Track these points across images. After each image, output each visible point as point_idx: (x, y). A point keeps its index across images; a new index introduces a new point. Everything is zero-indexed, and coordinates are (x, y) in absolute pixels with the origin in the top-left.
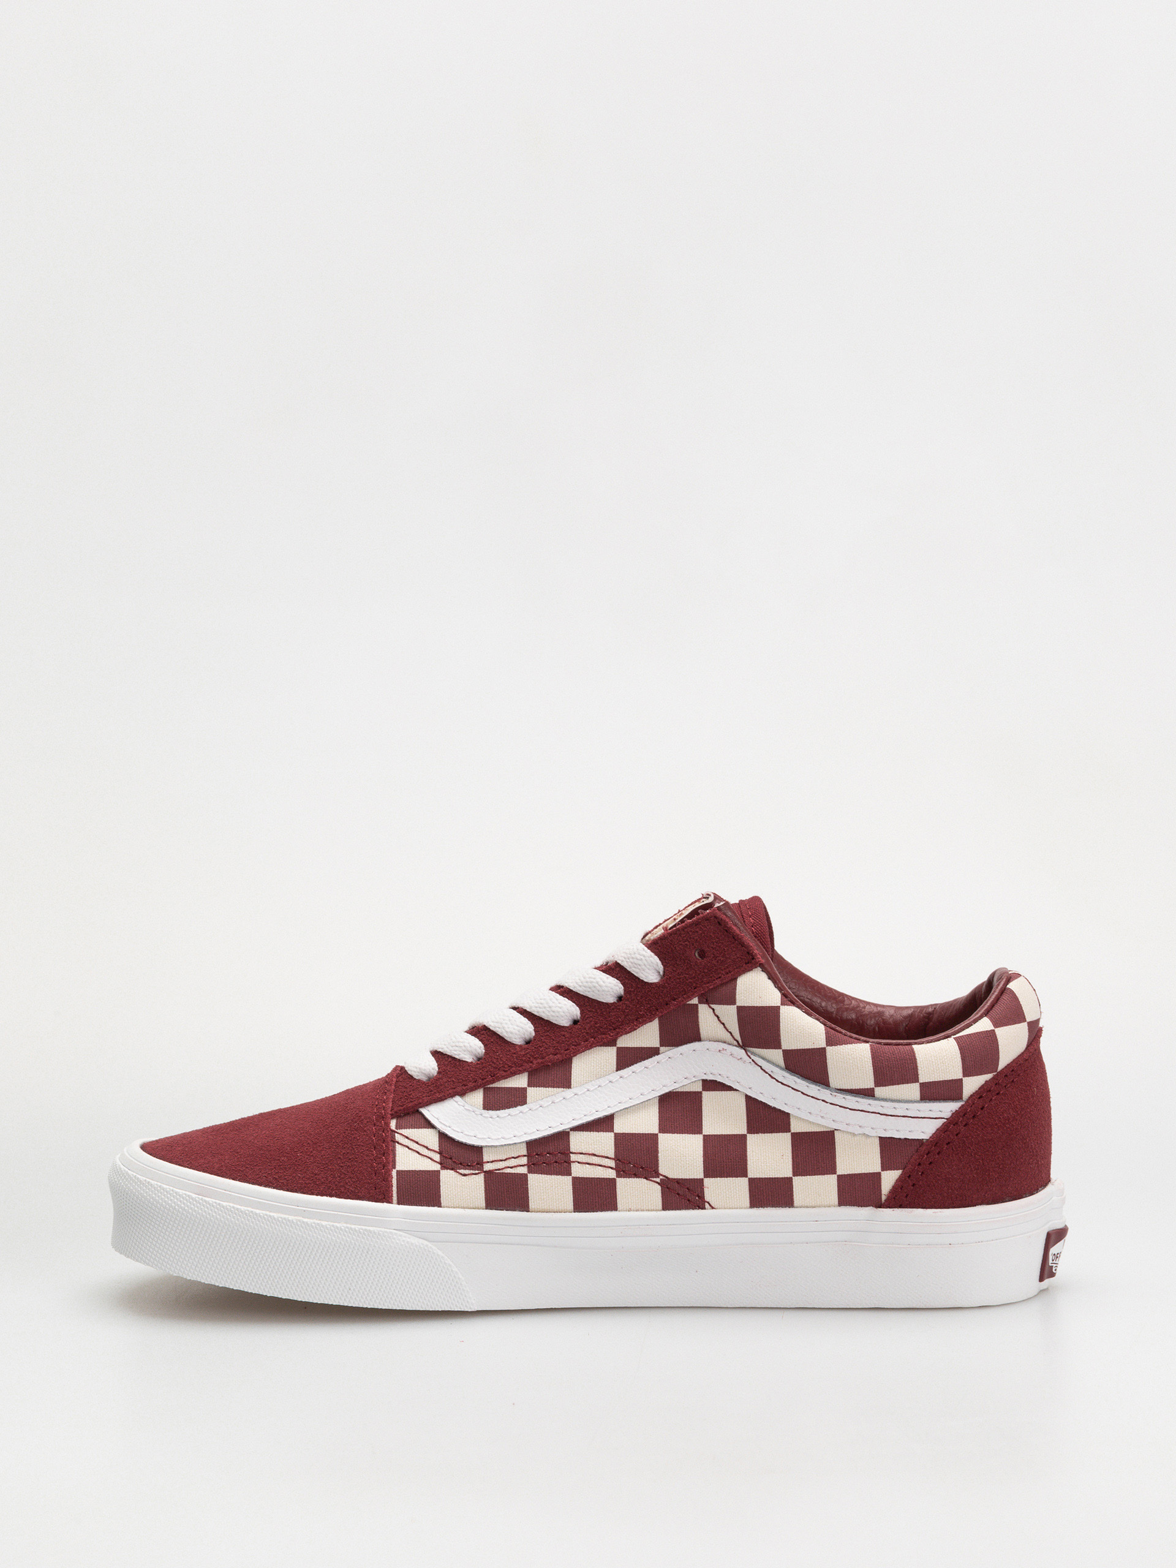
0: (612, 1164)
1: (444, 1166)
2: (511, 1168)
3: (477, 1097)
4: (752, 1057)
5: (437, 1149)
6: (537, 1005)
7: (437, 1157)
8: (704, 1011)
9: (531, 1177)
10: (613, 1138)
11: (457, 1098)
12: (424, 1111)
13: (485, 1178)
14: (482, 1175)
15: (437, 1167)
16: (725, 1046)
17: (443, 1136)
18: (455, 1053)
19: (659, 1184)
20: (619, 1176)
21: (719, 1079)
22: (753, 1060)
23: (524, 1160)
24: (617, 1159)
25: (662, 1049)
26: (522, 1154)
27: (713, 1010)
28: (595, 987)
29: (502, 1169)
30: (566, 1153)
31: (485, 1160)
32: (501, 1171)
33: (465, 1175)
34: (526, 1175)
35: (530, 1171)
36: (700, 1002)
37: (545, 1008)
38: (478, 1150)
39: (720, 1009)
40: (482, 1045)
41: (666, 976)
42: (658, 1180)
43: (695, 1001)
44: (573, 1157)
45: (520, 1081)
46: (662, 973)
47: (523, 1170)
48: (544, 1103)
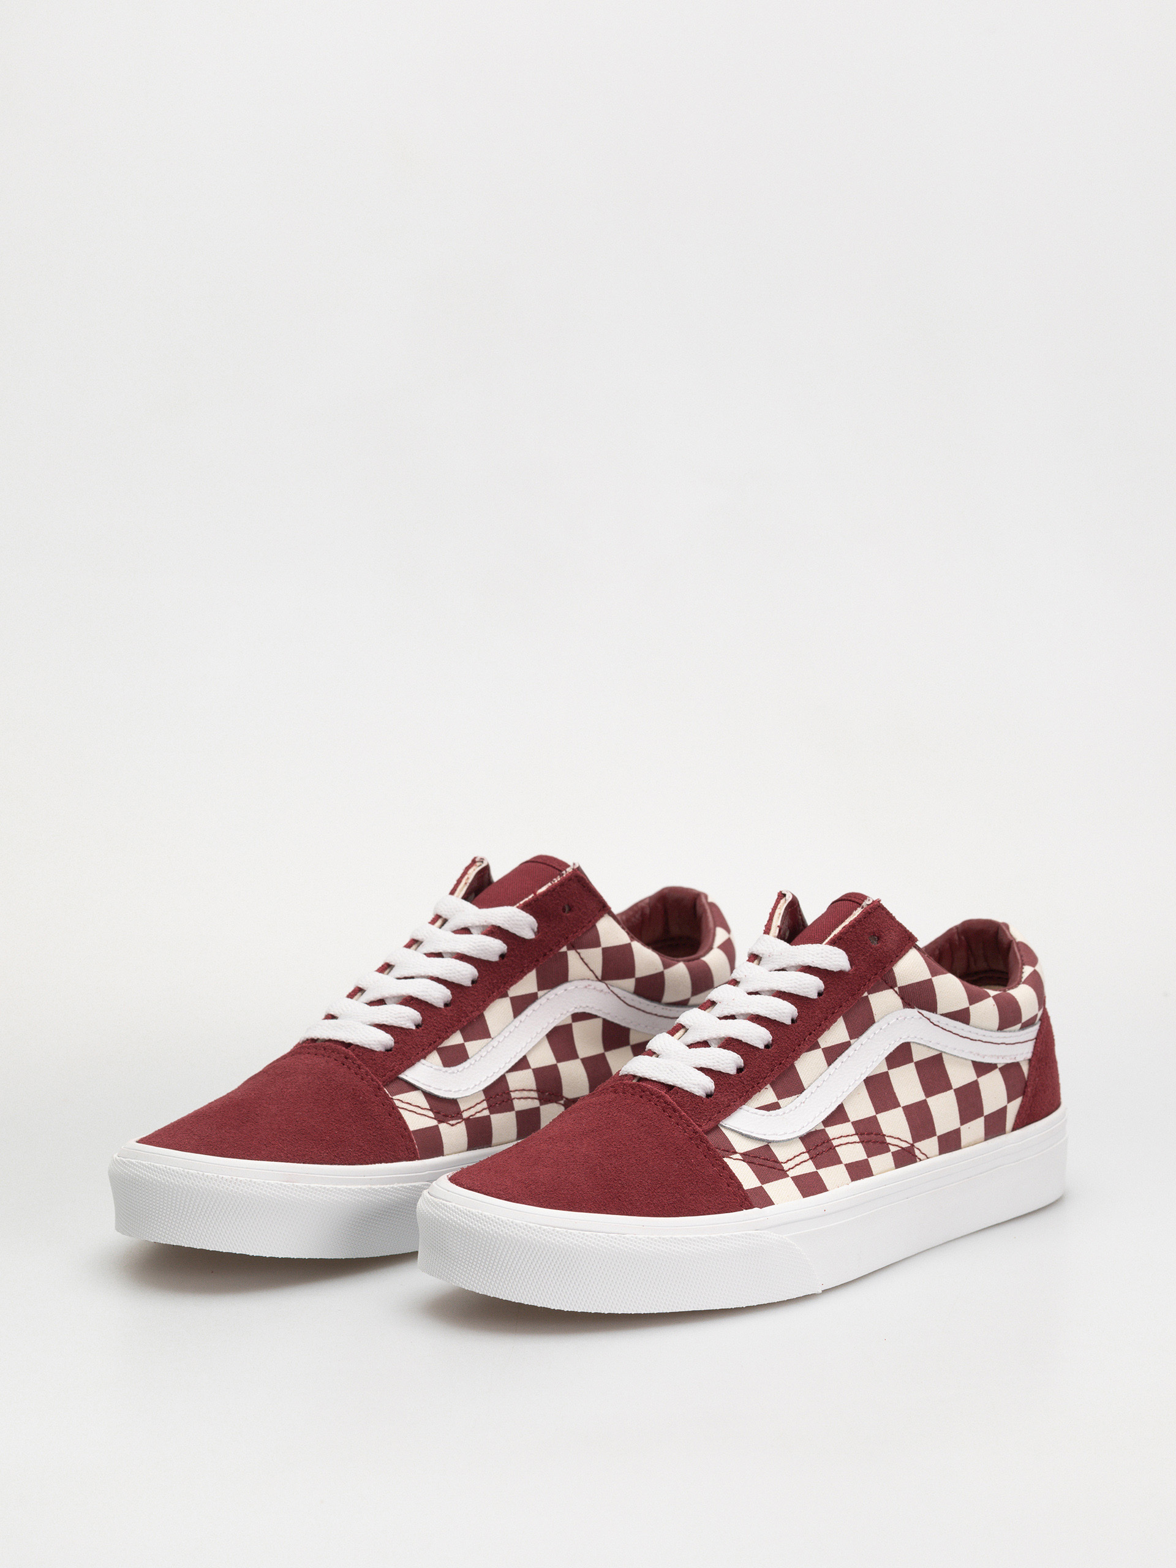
0: (535, 1095)
1: (440, 1122)
2: (479, 1112)
3: (434, 1058)
4: (611, 988)
5: (428, 1107)
6: (447, 972)
7: (431, 1114)
8: (572, 955)
9: (492, 1116)
10: (532, 1073)
11: (422, 1061)
12: (402, 1076)
13: (466, 1124)
14: (463, 1123)
15: (434, 1123)
16: (589, 982)
17: (428, 1096)
18: (402, 1023)
19: (563, 1105)
20: (541, 1104)
21: (588, 1011)
22: (612, 991)
23: (485, 1105)
24: (538, 1090)
25: (540, 993)
26: (482, 1099)
27: (579, 954)
28: (486, 949)
29: (474, 1115)
30: (507, 1092)
31: (462, 1110)
32: (474, 1117)
33: (452, 1125)
34: (488, 1117)
35: (491, 1113)
36: (569, 949)
37: (454, 973)
38: (454, 1102)
39: (584, 952)
40: (418, 1013)
41: (539, 931)
42: (562, 1102)
43: (564, 949)
44: (513, 1095)
45: (456, 1039)
46: (536, 930)
47: (486, 1113)
48: (483, 1053)
